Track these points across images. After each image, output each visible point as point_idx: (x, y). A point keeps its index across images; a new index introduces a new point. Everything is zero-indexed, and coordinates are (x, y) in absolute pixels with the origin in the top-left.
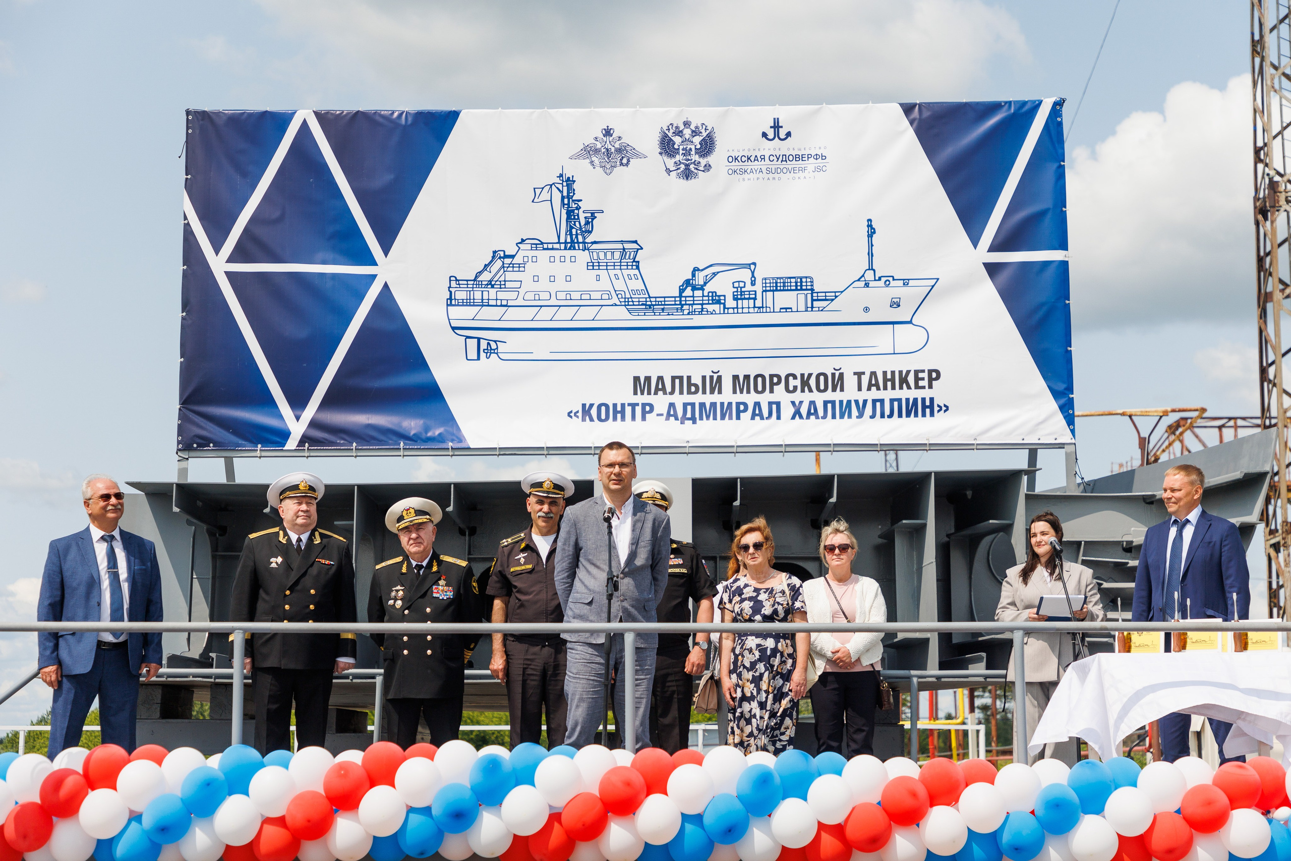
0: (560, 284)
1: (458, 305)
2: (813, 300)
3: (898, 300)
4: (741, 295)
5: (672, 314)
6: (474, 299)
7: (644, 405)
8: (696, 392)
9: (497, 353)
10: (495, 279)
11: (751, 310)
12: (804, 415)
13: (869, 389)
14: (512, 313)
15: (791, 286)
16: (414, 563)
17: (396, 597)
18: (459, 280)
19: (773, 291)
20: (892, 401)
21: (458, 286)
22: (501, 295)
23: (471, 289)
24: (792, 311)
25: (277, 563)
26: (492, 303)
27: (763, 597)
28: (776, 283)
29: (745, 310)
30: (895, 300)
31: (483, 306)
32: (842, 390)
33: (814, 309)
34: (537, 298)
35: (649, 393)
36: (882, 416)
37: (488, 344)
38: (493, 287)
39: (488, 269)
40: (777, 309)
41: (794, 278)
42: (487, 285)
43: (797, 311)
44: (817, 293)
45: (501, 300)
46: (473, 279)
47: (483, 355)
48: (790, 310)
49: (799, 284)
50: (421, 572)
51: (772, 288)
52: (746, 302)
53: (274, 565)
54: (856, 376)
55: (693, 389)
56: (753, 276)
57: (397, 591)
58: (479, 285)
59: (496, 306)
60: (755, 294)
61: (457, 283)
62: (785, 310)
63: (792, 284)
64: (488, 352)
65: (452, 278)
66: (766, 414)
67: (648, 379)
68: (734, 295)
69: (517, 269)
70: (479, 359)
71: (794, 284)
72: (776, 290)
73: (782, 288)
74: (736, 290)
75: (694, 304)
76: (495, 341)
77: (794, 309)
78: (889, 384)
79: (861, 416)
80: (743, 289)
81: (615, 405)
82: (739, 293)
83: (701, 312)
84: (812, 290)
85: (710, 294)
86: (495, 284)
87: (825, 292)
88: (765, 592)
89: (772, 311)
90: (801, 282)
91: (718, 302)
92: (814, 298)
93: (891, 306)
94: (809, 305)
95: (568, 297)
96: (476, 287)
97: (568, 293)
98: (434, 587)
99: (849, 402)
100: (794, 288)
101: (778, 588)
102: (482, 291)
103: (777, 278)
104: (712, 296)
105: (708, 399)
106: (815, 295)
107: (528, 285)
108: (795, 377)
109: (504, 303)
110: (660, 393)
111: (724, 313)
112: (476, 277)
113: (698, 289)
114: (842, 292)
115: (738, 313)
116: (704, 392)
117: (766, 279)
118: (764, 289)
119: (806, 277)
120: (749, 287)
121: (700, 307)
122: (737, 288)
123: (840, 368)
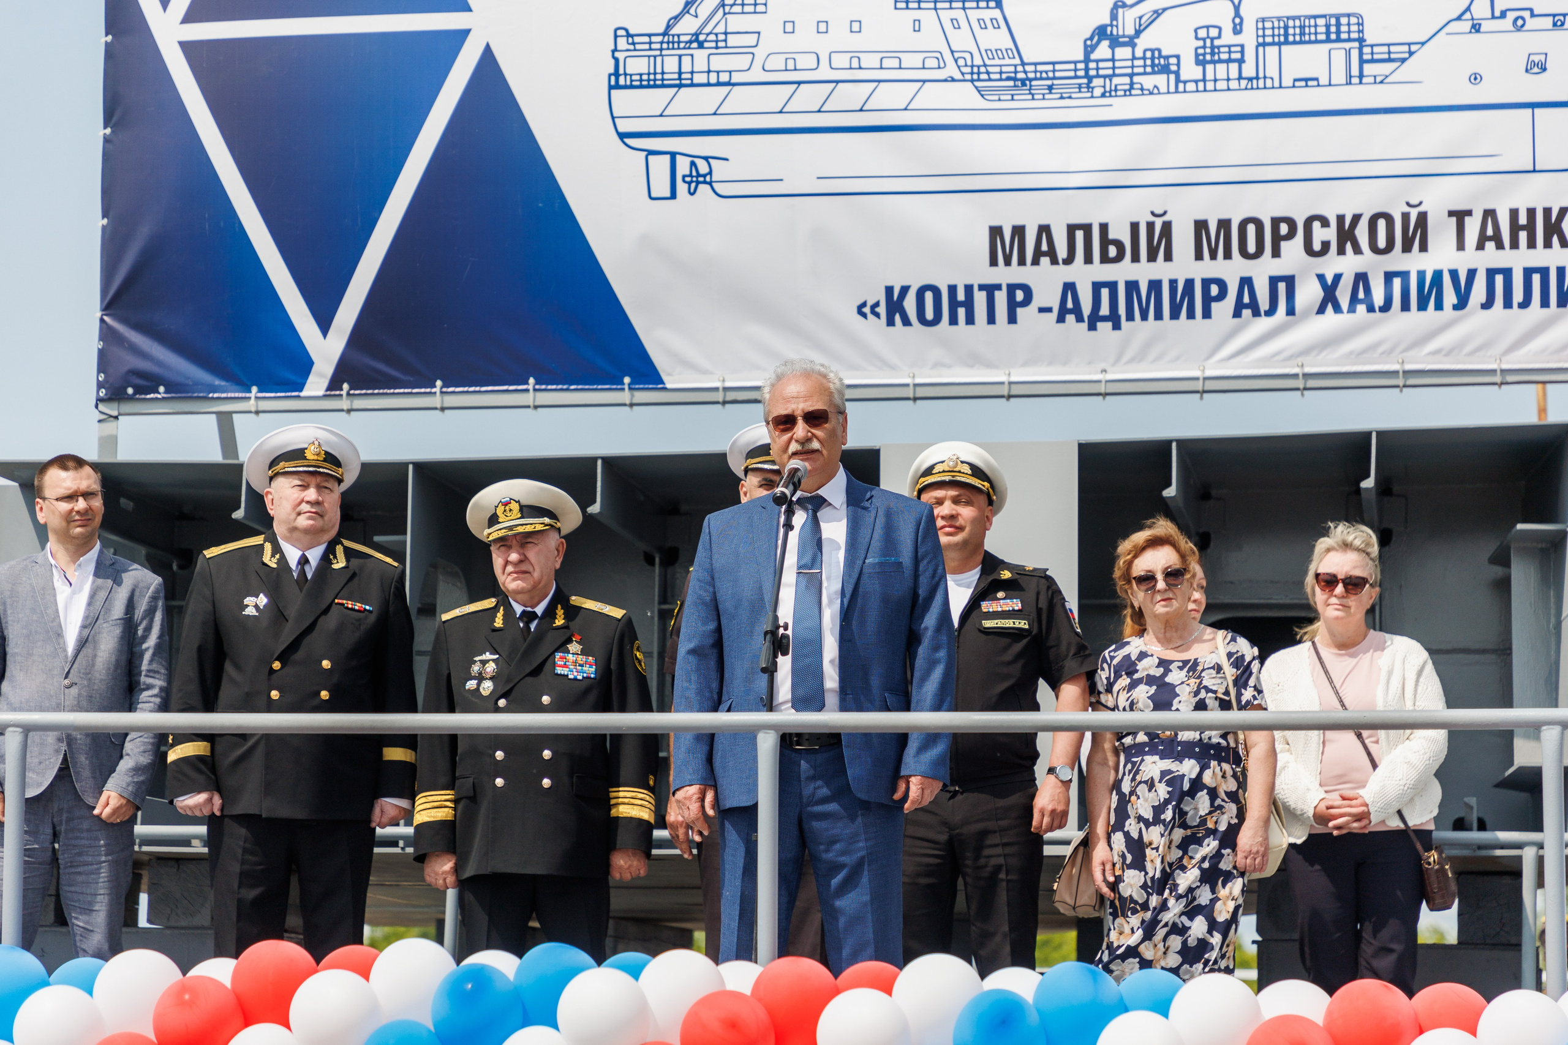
0: (840, 38)
1: (632, 87)
2: (1362, 62)
3: (1543, 58)
4: (1213, 54)
5: (1070, 97)
6: (663, 73)
7: (1012, 288)
8: (1119, 257)
9: (710, 183)
10: (707, 30)
11: (1234, 84)
12: (1344, 303)
13: (1480, 246)
14: (740, 99)
15: (1316, 33)
16: (518, 609)
17: (480, 674)
18: (632, 36)
19: (1279, 44)
20: (1528, 272)
21: (632, 47)
22: (718, 63)
23: (658, 53)
24: (1318, 85)
25: (256, 607)
26: (699, 78)
27: (1175, 676)
28: (1286, 28)
29: (1221, 85)
30: (1536, 58)
31: (680, 86)
32: (1424, 248)
33: (1365, 80)
34: (791, 66)
35: (1022, 262)
36: (1508, 304)
37: (693, 164)
38: (701, 46)
39: (692, 11)
40: (1287, 81)
41: (1324, 16)
42: (691, 42)
43: (1330, 85)
44: (1372, 46)
45: (718, 72)
46: (661, 30)
47: (682, 188)
48: (1315, 83)
49: (1333, 29)
50: (533, 626)
51: (1276, 39)
52: (1221, 68)
53: (250, 611)
54: (1454, 219)
55: (1113, 251)
56: (1237, 14)
57: (484, 663)
58: (673, 43)
59: (709, 85)
60: (1242, 52)
61: (630, 40)
62: (1303, 83)
63: (1319, 30)
64: (692, 182)
65: (621, 32)
66: (1264, 304)
67: (1019, 231)
68: (1197, 55)
69: (751, 9)
70: (673, 196)
71: (1323, 29)
72: (1286, 42)
73: (1298, 38)
74: (1201, 43)
75: (1114, 75)
76: (706, 158)
77: (1324, 81)
78: (1523, 236)
79: (1462, 303)
80: (1217, 43)
81: (952, 289)
82: (1208, 50)
83: (1130, 90)
84: (1361, 40)
85: (1149, 54)
86: (706, 41)
87: (1389, 45)
88: (1181, 668)
89: (1277, 84)
90: (1338, 25)
91: (1165, 70)
92: (1366, 57)
93: (1527, 71)
94: (1355, 71)
95: (855, 64)
96: (668, 49)
97: (855, 54)
98: (558, 655)
99: (1438, 275)
100: (1323, 37)
101: (1208, 660)
102: (680, 56)
103: (1288, 18)
104: (1153, 58)
105: (1144, 272)
106: (1366, 50)
107: (773, 40)
108: (1325, 223)
109: (724, 78)
110: (1045, 261)
111: (1177, 91)
112: (669, 27)
113: (1124, 44)
114: (1423, 44)
115: (1205, 90)
116: (1135, 258)
117: (1263, 20)
118: (1261, 40)
119: (1349, 15)
120: (1228, 38)
121: (1127, 80)
122: (1204, 40)
123: (1421, 203)
